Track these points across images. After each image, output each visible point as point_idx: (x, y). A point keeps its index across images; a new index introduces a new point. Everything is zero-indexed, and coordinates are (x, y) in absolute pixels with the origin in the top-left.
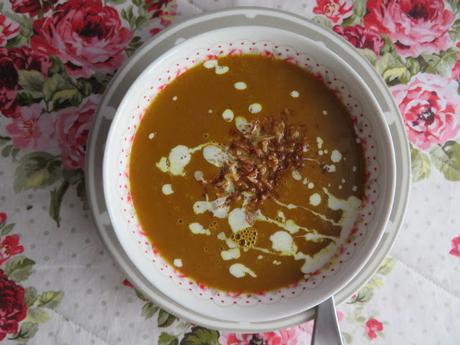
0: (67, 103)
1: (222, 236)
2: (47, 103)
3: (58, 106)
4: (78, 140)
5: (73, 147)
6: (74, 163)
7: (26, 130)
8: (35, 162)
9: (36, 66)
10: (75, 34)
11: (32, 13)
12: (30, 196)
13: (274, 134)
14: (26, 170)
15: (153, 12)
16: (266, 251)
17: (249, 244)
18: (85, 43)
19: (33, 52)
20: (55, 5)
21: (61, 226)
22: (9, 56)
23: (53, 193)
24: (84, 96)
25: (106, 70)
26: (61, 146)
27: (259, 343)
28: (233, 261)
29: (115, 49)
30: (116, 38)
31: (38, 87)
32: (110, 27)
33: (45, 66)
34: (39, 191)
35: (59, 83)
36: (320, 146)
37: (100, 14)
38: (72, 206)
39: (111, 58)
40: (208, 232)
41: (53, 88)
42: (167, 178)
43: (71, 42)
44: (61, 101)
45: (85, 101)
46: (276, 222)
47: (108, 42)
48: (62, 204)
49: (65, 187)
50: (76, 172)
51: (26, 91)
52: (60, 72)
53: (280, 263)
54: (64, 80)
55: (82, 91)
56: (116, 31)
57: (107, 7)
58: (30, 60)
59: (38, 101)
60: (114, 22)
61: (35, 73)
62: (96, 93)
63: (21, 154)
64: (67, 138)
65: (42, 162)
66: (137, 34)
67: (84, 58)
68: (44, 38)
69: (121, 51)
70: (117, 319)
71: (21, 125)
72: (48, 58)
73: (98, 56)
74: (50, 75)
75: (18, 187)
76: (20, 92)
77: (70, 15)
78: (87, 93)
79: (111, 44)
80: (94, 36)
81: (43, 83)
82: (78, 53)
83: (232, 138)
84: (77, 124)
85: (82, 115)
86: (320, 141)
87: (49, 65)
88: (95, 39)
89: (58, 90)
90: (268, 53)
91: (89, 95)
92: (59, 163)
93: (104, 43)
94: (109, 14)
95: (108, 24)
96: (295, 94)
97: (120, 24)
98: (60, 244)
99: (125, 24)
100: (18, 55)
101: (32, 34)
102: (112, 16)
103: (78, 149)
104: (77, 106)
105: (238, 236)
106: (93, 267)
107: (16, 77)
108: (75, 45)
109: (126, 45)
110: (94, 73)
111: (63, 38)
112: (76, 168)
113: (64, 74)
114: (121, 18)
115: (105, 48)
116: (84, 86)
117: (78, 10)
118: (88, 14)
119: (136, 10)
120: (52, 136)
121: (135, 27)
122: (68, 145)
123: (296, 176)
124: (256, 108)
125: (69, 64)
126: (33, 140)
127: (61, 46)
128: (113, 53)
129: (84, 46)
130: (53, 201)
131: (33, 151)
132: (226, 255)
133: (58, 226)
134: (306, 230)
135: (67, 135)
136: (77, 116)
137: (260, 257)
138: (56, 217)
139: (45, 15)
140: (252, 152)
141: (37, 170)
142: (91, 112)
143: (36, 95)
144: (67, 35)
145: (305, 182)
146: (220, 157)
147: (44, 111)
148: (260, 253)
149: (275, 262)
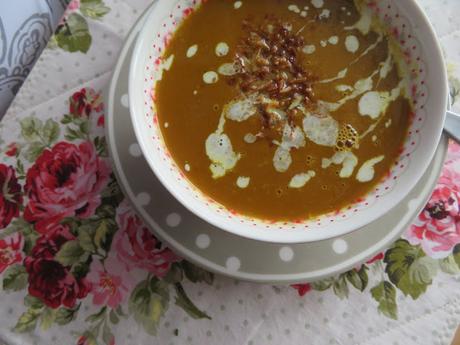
0: (109, 236)
1: (326, 163)
2: (97, 253)
3: (106, 246)
4: (146, 248)
5: (150, 257)
6: (164, 265)
7: (108, 288)
8: (140, 300)
9: (60, 241)
10: (57, 190)
11: (15, 214)
12: (167, 325)
13: (258, 47)
14: (142, 312)
15: (84, 113)
16: (372, 127)
17: (353, 139)
18: (71, 186)
19: (47, 236)
20: (23, 190)
21: (212, 316)
22: (36, 257)
23: (178, 302)
24: (113, 217)
25: (104, 184)
26: (141, 267)
27: (438, 209)
29: (92, 164)
30: (84, 158)
31: (79, 252)
32: (72, 156)
33: (65, 233)
34: (167, 313)
35: (87, 231)
36: (298, 11)
37: (56, 158)
38: (200, 294)
39: (97, 174)
40: (312, 174)
41: (88, 239)
42: (231, 176)
43: (61, 198)
44: (104, 240)
45: (117, 219)
46: (347, 98)
47: (82, 166)
48: (193, 301)
49: (180, 288)
50: (173, 269)
51: (76, 264)
52: (79, 224)
53: (390, 121)
54: (88, 226)
55: (108, 216)
56: (78, 154)
57: (54, 149)
58: (52, 243)
59: (90, 260)
60: (69, 151)
61: (66, 246)
62: (117, 205)
63: (125, 308)
64: (138, 257)
65: (144, 293)
66: (92, 138)
67: (82, 196)
68: (42, 219)
69: (97, 161)
70: (330, 324)
71: (100, 290)
72: (61, 226)
73: (88, 183)
74: (76, 234)
75: (152, 330)
76: (72, 270)
77: (39, 183)
78: (112, 213)
79: (85, 165)
80: (69, 175)
81: (78, 245)
82: (74, 197)
83: (236, 85)
84: (133, 240)
85: (128, 230)
86: (293, 8)
87: (68, 228)
88: (72, 175)
89: (93, 236)
91: (115, 212)
92: (155, 279)
93: (81, 171)
94: (61, 151)
95: (68, 156)
97: (74, 146)
98: (227, 328)
99: (77, 142)
100: (41, 250)
101: (32, 226)
102: (64, 149)
103: (155, 254)
104: (118, 229)
105: (340, 144)
106: (267, 314)
107: (57, 265)
108: (66, 196)
109: (95, 152)
110: (99, 196)
111: (53, 202)
112: (170, 266)
113: (83, 222)
114: (70, 142)
115: (86, 172)
116: (106, 211)
117: (39, 174)
118: (48, 167)
119: (72, 126)
120: (128, 269)
121: (85, 136)
122: (146, 261)
123: (309, 49)
124: (222, 49)
125: (79, 212)
126: (120, 288)
127: (58, 209)
128: (94, 168)
129: (72, 189)
130: (184, 307)
131: (129, 294)
133: (210, 318)
134: (376, 72)
135: (136, 255)
136: (126, 236)
137: (374, 138)
138: (201, 315)
139: (25, 204)
140: (261, 75)
141: (148, 302)
142: (130, 221)
143: (84, 258)
144: (53, 197)
145: (324, 44)
146: (246, 106)
147: (102, 261)
148: (370, 135)
149: (387, 125)
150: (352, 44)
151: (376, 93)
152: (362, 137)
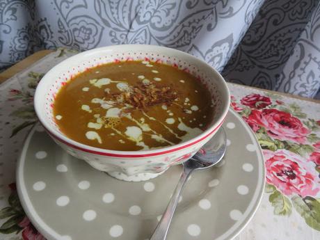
1: (97, 116)
12: (14, 119)
13: (161, 89)
16: (119, 133)
21: (12, 138)
28: (93, 130)
34: (21, 119)
36: (186, 101)
40: (91, 111)
42: (90, 86)
53: (124, 142)
83: (137, 85)
90: (175, 65)
96: (182, 81)
123: (164, 107)
124: (158, 79)
132: (91, 125)
134: (155, 132)
137: (113, 134)
145: (168, 112)
146: (125, 88)
148: (115, 132)
149: (121, 141)
150: (171, 121)
151: (141, 133)
152: (112, 128)
